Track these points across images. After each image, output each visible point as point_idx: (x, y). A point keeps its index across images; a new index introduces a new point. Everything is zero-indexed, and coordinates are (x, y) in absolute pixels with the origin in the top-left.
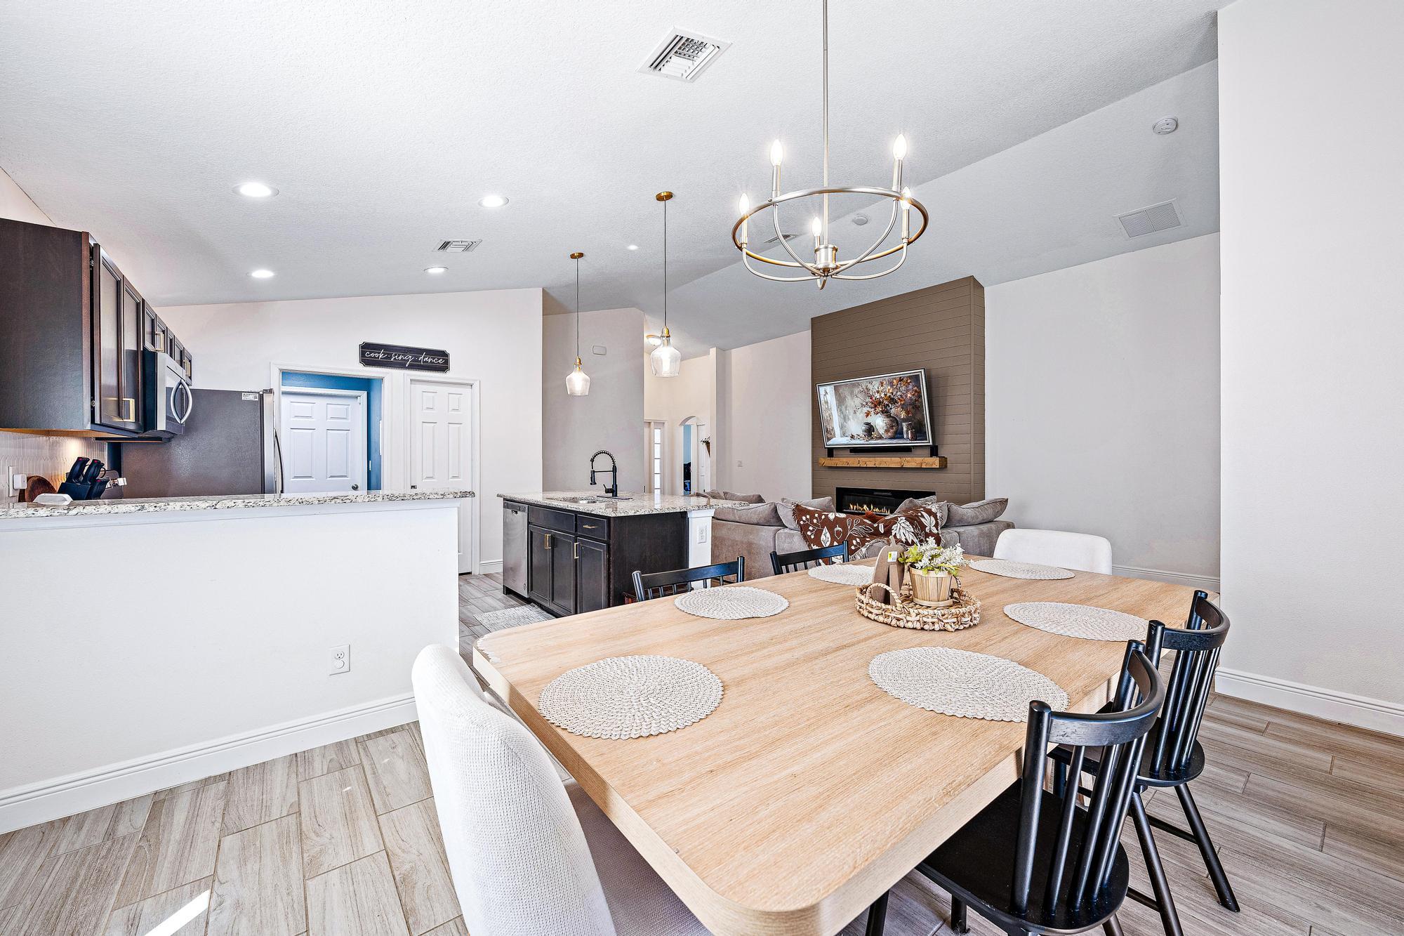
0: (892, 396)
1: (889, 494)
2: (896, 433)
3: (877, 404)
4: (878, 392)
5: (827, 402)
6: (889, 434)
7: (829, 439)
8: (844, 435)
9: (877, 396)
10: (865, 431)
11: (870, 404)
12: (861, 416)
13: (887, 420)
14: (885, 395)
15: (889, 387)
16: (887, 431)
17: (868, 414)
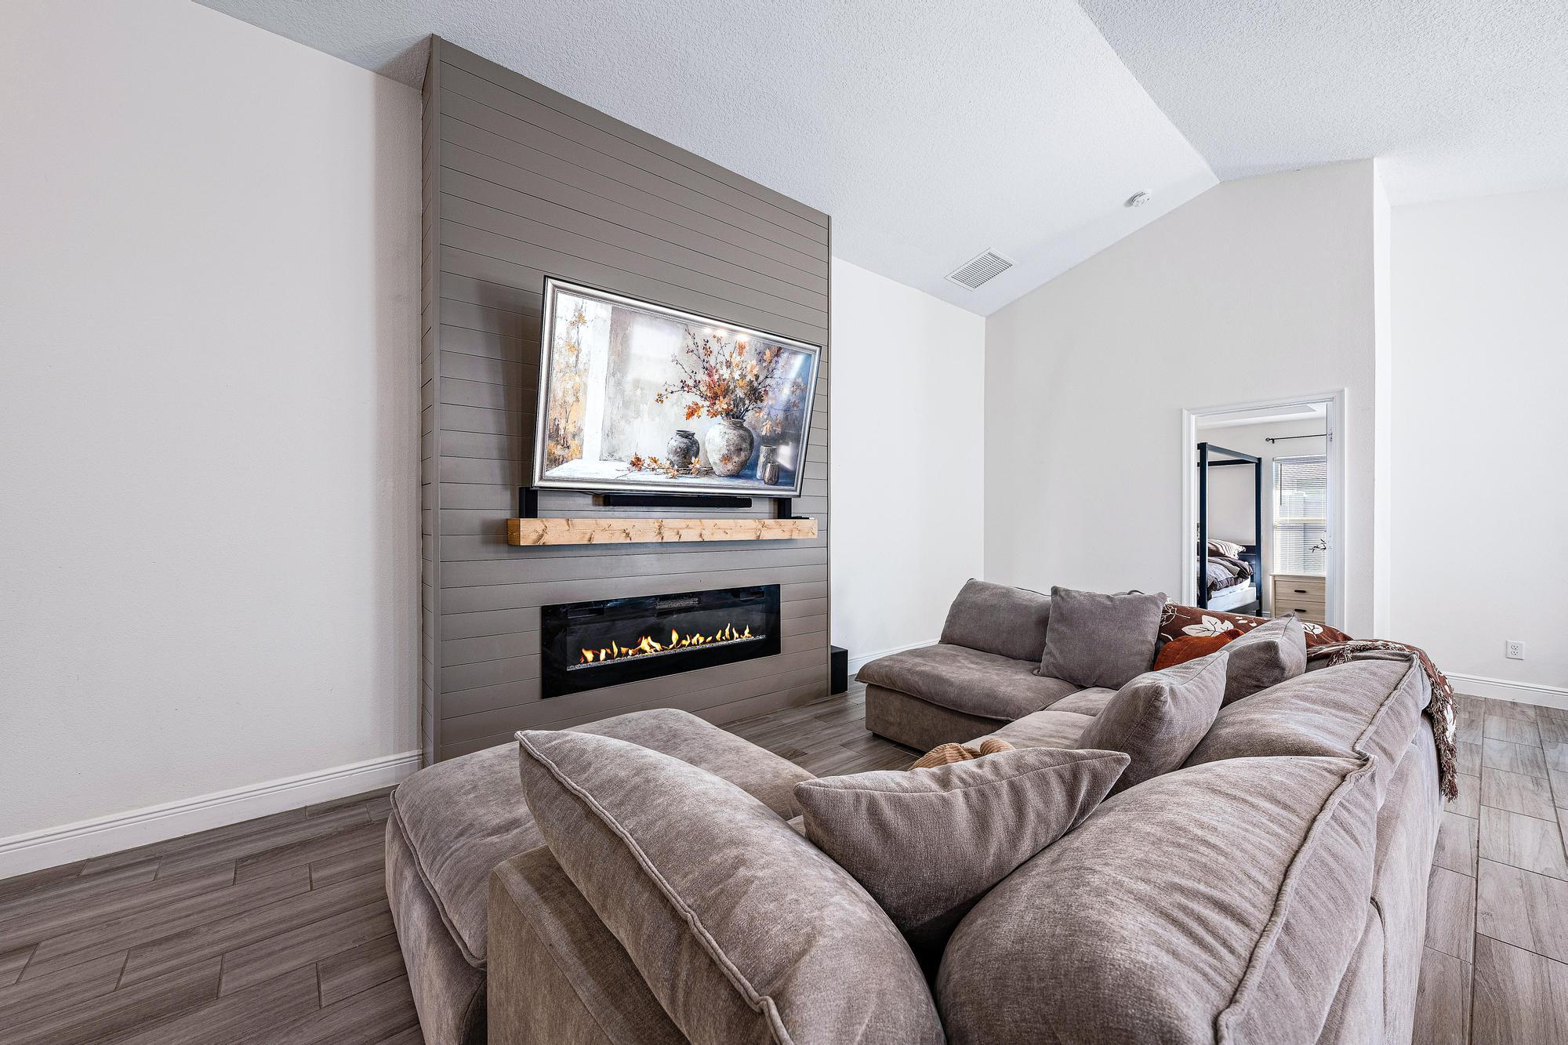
0: (755, 384)
1: (691, 602)
2: (743, 465)
3: (717, 392)
4: (729, 365)
5: (575, 348)
6: (730, 466)
7: (555, 461)
8: (611, 455)
9: (725, 373)
10: (676, 452)
11: (703, 388)
12: (675, 414)
13: (733, 435)
14: (743, 376)
15: (754, 362)
16: (726, 458)
17: (692, 412)
